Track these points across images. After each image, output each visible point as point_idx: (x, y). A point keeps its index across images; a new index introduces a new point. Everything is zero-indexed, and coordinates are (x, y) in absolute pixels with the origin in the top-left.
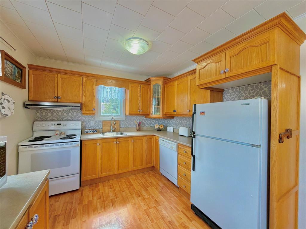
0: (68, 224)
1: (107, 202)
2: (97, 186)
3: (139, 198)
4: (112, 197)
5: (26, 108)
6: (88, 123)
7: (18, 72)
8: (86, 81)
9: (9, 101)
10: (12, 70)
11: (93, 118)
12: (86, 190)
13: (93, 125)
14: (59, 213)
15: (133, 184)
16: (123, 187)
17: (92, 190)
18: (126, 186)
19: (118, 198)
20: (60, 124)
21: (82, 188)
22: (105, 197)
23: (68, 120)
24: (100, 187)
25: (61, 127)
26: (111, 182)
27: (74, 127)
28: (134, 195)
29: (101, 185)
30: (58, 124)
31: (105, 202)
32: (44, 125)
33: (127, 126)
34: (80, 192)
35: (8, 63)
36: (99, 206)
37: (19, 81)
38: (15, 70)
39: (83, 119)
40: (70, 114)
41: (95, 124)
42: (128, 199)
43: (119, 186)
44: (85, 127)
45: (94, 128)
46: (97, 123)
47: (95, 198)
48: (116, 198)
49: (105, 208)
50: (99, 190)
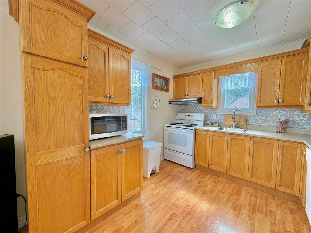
0: (170, 182)
1: (201, 189)
2: (206, 175)
3: (232, 210)
4: (208, 189)
5: (170, 103)
6: (211, 116)
7: (165, 83)
8: (205, 77)
9: (156, 100)
10: (160, 83)
11: (216, 111)
12: (197, 172)
13: (215, 118)
14: (172, 174)
15: (242, 195)
16: (227, 190)
17: (200, 175)
18: (230, 191)
19: (213, 194)
20: (190, 115)
21: (194, 169)
22: (203, 184)
23: (196, 113)
24: (207, 176)
25: (190, 118)
26: (220, 178)
27: (198, 119)
28: (230, 204)
29: (209, 175)
30: (188, 115)
31: (199, 188)
32: (181, 116)
33: (260, 123)
34: (191, 171)
35: (158, 79)
36: (193, 187)
37: (166, 88)
38: (163, 82)
39: (207, 112)
40: (198, 108)
41: (217, 117)
42: (220, 201)
43: (224, 187)
44: (208, 119)
45: (216, 121)
46: (219, 117)
47: (197, 180)
48: (211, 193)
49: (195, 191)
50: (204, 178)
